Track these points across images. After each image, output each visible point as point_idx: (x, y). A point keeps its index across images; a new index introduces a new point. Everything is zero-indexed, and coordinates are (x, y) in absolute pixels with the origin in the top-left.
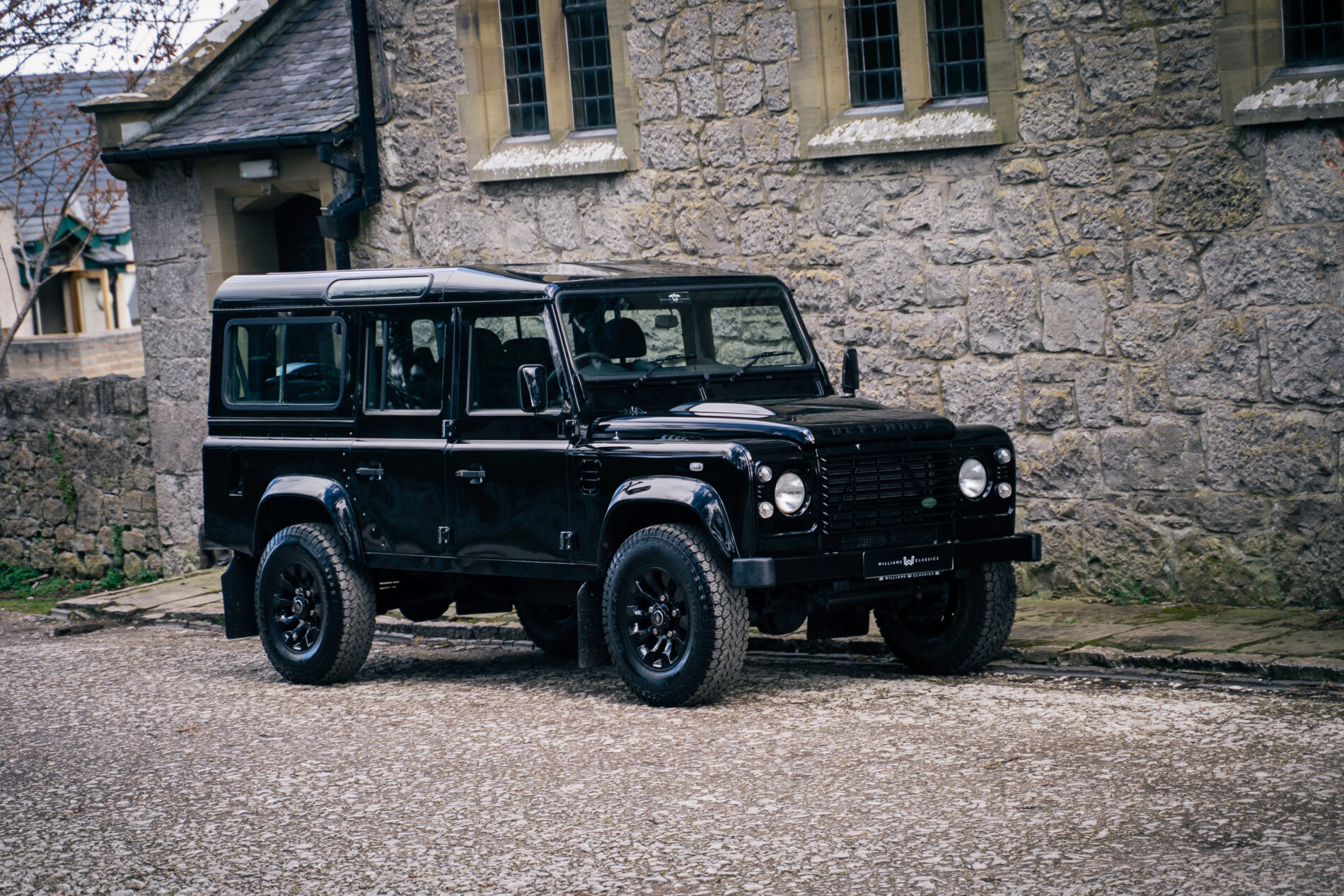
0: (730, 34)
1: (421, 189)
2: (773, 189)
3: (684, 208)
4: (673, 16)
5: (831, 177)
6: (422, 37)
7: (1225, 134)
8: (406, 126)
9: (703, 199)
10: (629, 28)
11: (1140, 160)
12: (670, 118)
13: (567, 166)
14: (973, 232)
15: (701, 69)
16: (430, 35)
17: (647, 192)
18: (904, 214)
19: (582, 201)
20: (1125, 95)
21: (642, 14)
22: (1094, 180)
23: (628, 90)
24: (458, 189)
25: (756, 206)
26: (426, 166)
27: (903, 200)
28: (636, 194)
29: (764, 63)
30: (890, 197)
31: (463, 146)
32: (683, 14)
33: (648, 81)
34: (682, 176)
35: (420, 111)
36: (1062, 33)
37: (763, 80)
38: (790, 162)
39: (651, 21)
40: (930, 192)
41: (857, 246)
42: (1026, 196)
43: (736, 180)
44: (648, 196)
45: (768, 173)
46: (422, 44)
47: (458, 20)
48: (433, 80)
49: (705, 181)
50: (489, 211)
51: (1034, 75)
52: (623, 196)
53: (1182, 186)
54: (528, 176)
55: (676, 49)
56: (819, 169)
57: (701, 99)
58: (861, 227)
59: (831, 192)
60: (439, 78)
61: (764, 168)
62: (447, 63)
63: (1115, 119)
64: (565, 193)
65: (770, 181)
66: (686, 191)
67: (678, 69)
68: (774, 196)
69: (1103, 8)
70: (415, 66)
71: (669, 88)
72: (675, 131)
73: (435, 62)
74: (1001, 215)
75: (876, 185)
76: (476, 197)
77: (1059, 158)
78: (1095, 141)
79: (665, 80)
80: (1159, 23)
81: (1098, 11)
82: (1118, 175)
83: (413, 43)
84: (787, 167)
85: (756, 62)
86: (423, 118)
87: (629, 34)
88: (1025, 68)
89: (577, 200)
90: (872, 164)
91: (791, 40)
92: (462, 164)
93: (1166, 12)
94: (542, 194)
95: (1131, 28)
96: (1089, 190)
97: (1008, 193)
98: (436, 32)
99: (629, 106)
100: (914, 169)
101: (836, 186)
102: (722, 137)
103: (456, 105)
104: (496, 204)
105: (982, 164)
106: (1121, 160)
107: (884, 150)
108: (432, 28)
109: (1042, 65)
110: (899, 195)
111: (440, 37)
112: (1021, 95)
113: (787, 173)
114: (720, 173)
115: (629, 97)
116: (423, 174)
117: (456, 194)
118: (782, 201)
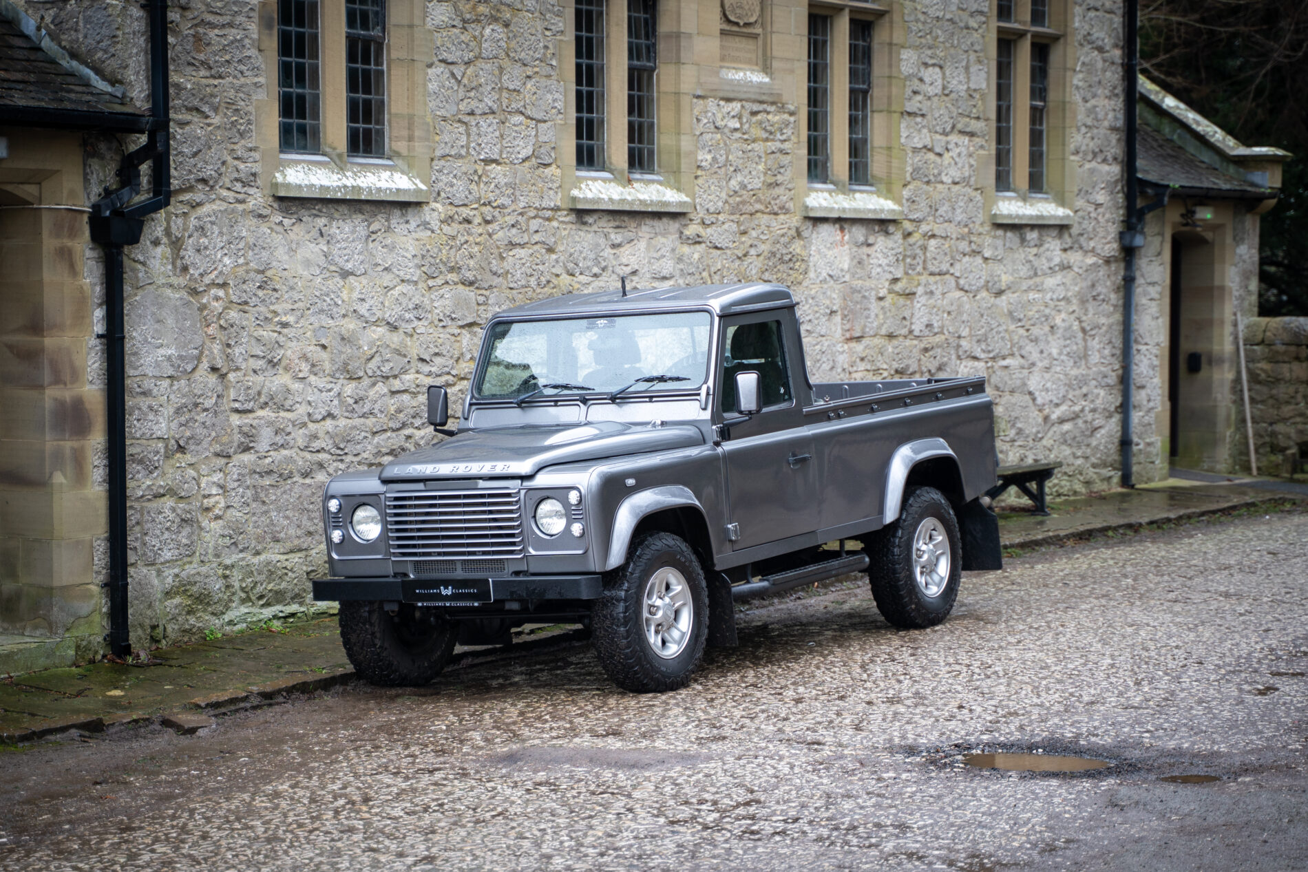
0: (515, 90)
1: (198, 197)
2: (537, 231)
3: (466, 242)
4: (468, 63)
5: (578, 226)
6: (212, 26)
7: (795, 221)
8: (188, 123)
9: (481, 235)
10: (430, 66)
11: (754, 234)
12: (460, 156)
13: (379, 190)
14: (664, 278)
15: (491, 117)
16: (223, 26)
17: (435, 224)
18: (625, 261)
19: (374, 227)
20: (750, 187)
21: (445, 55)
22: (731, 245)
23: (428, 124)
24: (242, 202)
25: (522, 246)
26: (209, 172)
27: (622, 249)
28: (425, 225)
29: (539, 121)
30: (614, 246)
31: (256, 155)
32: (477, 63)
33: (445, 119)
34: (465, 212)
35: (206, 109)
36: (719, 136)
37: (536, 135)
38: (552, 209)
39: (452, 63)
40: (642, 245)
41: (593, 285)
42: (696, 253)
43: (511, 220)
44: (436, 228)
45: (534, 218)
46: (213, 33)
47: (261, 17)
48: (220, 77)
49: (484, 219)
50: (279, 229)
51: (703, 164)
52: (413, 224)
53: (773, 254)
54: (339, 195)
55: (472, 94)
56: (572, 217)
57: (487, 143)
58: (596, 270)
59: (577, 239)
60: (229, 75)
61: (532, 213)
62: (240, 61)
63: (744, 203)
64: (360, 217)
65: (534, 225)
66: (467, 226)
67: (472, 113)
68: (537, 238)
69: (741, 124)
70: (202, 57)
71: (462, 129)
72: (464, 169)
73: (227, 57)
74: (681, 266)
75: (606, 236)
76: (264, 212)
77: (714, 227)
78: (732, 217)
79: (460, 121)
80: (767, 140)
81: (738, 125)
82: (743, 243)
83: (201, 30)
84: (549, 214)
85: (532, 119)
86: (207, 117)
87: (430, 71)
88: (700, 158)
89: (368, 226)
90: (606, 218)
91: (559, 105)
92: (254, 175)
93: (771, 133)
94: (336, 215)
95: (754, 141)
96: (728, 252)
97: (686, 249)
98: (231, 25)
99: (427, 140)
100: (633, 224)
101: (582, 234)
102: (503, 181)
103: (250, 108)
104: (287, 222)
105: (674, 226)
106: (744, 233)
107: (627, 208)
108: (227, 19)
109: (709, 157)
110: (619, 245)
111: (234, 31)
112: (696, 177)
113: (549, 219)
114: (496, 213)
115: (428, 131)
116: (204, 181)
117: (240, 207)
118: (544, 243)
